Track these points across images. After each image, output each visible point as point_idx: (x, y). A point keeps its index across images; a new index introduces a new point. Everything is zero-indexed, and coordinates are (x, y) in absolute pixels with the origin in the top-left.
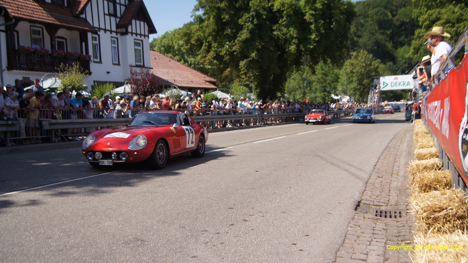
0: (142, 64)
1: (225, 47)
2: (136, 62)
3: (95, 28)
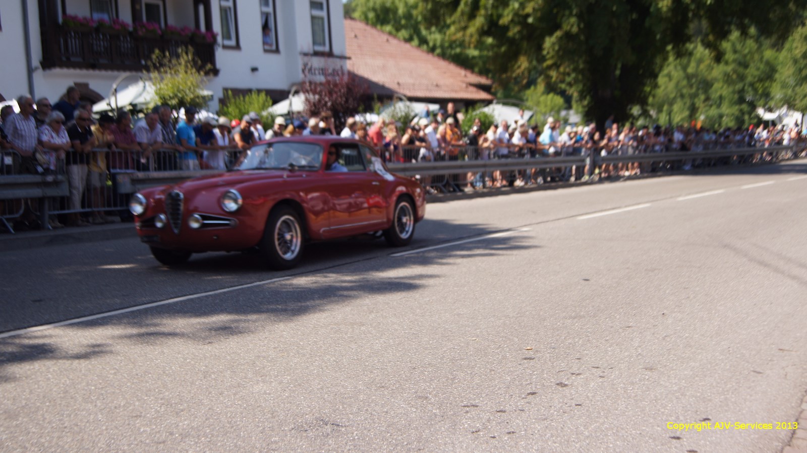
0: (327, 49)
1: (511, 7)
2: (315, 43)
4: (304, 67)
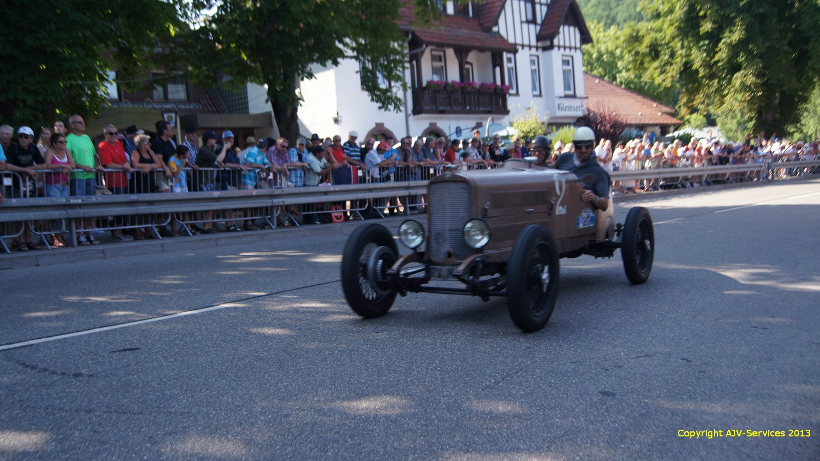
0: (571, 92)
2: (565, 89)
3: (511, 44)
4: (559, 105)
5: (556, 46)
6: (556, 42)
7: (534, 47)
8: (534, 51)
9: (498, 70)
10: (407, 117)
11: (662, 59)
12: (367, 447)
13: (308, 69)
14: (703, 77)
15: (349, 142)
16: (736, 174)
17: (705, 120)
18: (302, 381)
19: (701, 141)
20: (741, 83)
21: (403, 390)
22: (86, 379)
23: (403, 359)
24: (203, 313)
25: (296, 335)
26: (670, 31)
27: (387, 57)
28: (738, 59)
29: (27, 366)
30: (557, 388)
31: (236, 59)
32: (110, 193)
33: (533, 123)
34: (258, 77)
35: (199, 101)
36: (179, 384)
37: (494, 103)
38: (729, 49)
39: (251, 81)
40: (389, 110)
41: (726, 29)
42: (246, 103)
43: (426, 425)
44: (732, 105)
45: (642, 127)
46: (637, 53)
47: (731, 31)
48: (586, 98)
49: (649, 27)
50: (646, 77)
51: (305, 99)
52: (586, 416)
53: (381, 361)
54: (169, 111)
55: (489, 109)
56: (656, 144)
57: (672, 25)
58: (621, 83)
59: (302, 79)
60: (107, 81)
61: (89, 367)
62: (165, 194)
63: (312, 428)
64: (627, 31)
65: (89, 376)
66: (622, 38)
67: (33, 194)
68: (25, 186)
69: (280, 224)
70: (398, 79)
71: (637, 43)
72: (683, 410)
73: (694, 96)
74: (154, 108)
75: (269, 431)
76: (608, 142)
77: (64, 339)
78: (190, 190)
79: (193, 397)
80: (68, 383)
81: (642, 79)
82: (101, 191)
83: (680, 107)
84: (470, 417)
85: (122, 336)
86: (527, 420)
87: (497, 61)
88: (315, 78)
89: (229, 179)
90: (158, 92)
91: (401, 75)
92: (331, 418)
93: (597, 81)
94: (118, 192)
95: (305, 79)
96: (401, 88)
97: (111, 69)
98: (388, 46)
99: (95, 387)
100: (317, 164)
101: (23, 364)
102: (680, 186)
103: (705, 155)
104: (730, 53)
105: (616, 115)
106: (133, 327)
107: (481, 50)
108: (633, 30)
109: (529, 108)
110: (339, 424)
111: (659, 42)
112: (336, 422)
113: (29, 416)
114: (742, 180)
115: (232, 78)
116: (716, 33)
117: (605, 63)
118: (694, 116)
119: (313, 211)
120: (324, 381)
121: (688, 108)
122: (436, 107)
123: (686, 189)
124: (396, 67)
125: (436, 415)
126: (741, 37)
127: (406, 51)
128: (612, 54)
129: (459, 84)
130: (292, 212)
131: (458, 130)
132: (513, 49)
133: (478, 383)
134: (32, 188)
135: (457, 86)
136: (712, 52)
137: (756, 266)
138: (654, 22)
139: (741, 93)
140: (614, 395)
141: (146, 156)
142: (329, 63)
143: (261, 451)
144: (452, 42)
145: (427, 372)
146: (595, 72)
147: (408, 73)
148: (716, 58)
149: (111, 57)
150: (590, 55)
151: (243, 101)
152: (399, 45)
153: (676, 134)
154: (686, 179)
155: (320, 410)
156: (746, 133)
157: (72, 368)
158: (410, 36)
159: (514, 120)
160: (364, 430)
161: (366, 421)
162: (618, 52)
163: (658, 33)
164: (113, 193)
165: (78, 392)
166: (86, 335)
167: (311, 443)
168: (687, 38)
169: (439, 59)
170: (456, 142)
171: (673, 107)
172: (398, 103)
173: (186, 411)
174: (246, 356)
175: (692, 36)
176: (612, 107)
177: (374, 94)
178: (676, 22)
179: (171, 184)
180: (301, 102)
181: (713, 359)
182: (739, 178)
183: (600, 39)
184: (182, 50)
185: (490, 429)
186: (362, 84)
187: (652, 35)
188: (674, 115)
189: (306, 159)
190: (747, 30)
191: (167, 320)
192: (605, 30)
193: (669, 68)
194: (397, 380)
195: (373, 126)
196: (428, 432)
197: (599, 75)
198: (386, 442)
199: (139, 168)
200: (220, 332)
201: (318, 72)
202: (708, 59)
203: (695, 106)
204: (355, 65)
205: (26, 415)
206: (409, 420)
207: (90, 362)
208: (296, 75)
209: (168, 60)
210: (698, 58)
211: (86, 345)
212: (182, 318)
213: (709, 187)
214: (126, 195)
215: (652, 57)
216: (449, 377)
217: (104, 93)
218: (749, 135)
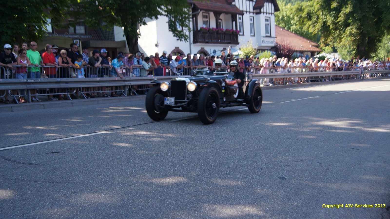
0: (269, 35)
2: (266, 33)
3: (241, 11)
4: (263, 41)
5: (262, 12)
6: (262, 10)
7: (251, 12)
8: (251, 14)
9: (234, 23)
10: (190, 44)
11: (313, 20)
12: (168, 201)
13: (144, 20)
14: (332, 29)
15: (162, 56)
16: (346, 75)
17: (332, 50)
18: (137, 169)
19: (330, 59)
20: (349, 32)
21: (185, 175)
22: (34, 166)
23: (186, 160)
24: (91, 136)
25: (135, 147)
26: (317, 7)
27: (182, 15)
28: (349, 21)
29: (6, 159)
30: (258, 175)
31: (109, 14)
32: (48, 77)
33: (250, 49)
34: (119, 23)
35: (91, 35)
36: (79, 169)
37: (232, 38)
38: (345, 16)
39: (116, 25)
40: (182, 41)
41: (344, 6)
42: (114, 36)
43: (196, 191)
44: (345, 43)
45: (302, 52)
46: (301, 17)
47: (346, 8)
48: (276, 37)
49: (307, 5)
50: (305, 29)
51: (141, 35)
52: (272, 189)
53: (175, 160)
54: (76, 39)
55: (230, 42)
56: (309, 60)
57: (318, 4)
58: (293, 31)
59: (141, 25)
60: (47, 23)
61: (36, 160)
62: (74, 78)
63: (142, 191)
64: (296, 6)
65: (36, 165)
66: (294, 10)
67: (10, 77)
68: (7, 73)
69: (129, 95)
70: (186, 26)
71: (301, 12)
72: (318, 187)
73: (327, 38)
74: (69, 37)
75: (121, 192)
76: (286, 59)
77: (24, 147)
78: (85, 77)
79: (85, 175)
80: (26, 168)
81: (303, 30)
82: (43, 76)
83: (320, 43)
84: (217, 188)
85: (52, 146)
86: (244, 190)
87: (234, 19)
88: (147, 24)
89: (105, 72)
90: (71, 29)
91: (188, 24)
92: (151, 187)
93: (281, 29)
94: (51, 77)
95: (142, 25)
96: (188, 30)
97: (49, 18)
98: (182, 10)
99: (39, 170)
100: (147, 66)
101: (4, 158)
102: (319, 80)
103: (332, 66)
104: (345, 18)
105: (290, 46)
106: (57, 141)
107: (227, 13)
108: (299, 5)
109: (249, 42)
110: (155, 190)
111: (311, 12)
112: (153, 189)
113: (7, 183)
114: (349, 79)
115: (107, 24)
116: (339, 8)
117: (285, 21)
118: (327, 47)
119: (144, 88)
120: (148, 169)
121: (324, 44)
122: (204, 40)
123: (322, 82)
124: (185, 20)
125: (201, 187)
126: (351, 10)
127: (191, 13)
128: (289, 17)
129: (215, 29)
130: (134, 89)
131: (215, 51)
132: (242, 13)
133: (221, 172)
134: (10, 74)
135: (214, 30)
136: (336, 17)
137: (354, 119)
138: (309, 2)
139: (349, 37)
140: (285, 179)
141: (65, 60)
142: (154, 17)
143: (117, 201)
144: (213, 9)
145: (197, 166)
146: (281, 25)
147: (191, 23)
148: (338, 20)
149: (49, 12)
150: (279, 17)
151: (112, 35)
152: (187, 10)
153: (318, 56)
154: (322, 77)
155: (146, 183)
156: (351, 56)
157: (28, 161)
158: (193, 6)
159: (241, 47)
160: (167, 193)
161: (167, 189)
162: (291, 16)
163: (311, 8)
164: (49, 77)
165: (30, 172)
166: (35, 145)
167: (141, 198)
168: (325, 10)
169: (206, 17)
170: (213, 57)
171: (317, 43)
172: (186, 38)
173: (82, 182)
174: (111, 157)
175: (327, 9)
176: (288, 42)
177: (175, 33)
178: (320, 2)
179: (77, 74)
180: (140, 36)
181: (333, 163)
182: (347, 77)
183: (283, 10)
184: (83, 10)
185: (226, 194)
186: (169, 28)
187: (308, 8)
188: (317, 47)
189: (141, 63)
190: (353, 7)
191: (74, 139)
192: (285, 5)
193: (316, 24)
194: (183, 170)
195: (174, 48)
196: (197, 194)
197: (282, 27)
198: (177, 199)
199: (62, 66)
200: (99, 145)
201: (148, 21)
202: (334, 20)
203: (328, 43)
204: (166, 19)
205: (5, 182)
206: (188, 189)
207: (37, 158)
208: (138, 23)
209: (76, 14)
210: (330, 20)
211: (35, 150)
212: (81, 138)
213: (333, 81)
214: (55, 79)
215: (308, 19)
216: (208, 169)
217: (45, 29)
218: (353, 57)
